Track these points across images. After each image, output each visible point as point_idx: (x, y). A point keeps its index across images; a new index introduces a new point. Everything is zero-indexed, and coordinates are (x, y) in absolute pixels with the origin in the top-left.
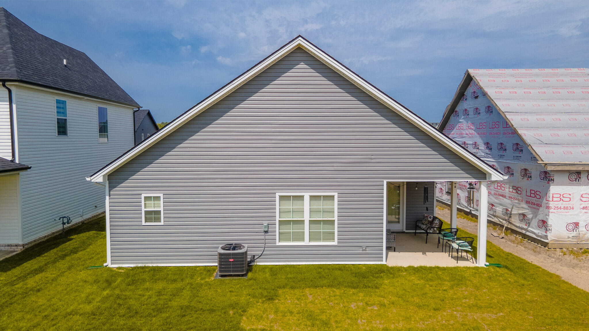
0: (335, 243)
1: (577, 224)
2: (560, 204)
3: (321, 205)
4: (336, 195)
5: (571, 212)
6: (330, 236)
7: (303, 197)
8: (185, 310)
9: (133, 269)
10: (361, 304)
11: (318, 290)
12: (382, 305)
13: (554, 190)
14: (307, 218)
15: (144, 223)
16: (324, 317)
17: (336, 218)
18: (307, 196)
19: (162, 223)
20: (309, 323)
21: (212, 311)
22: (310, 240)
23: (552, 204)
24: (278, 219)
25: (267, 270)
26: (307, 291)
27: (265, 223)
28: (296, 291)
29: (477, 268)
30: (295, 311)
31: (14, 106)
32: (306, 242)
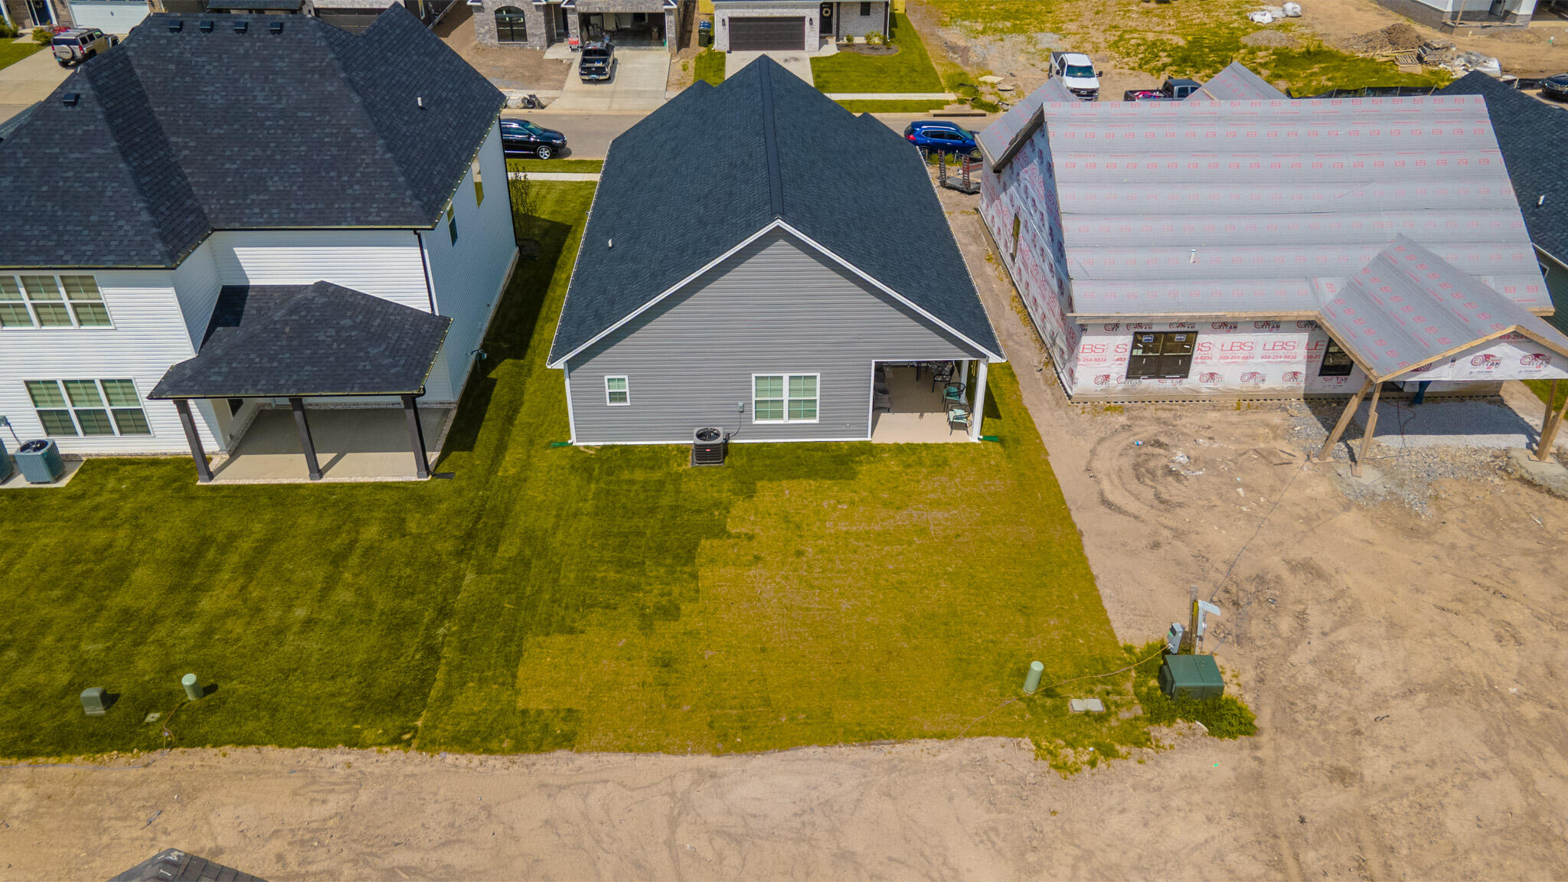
0: (816, 421)
1: (1107, 377)
2: (1091, 356)
3: (801, 385)
4: (818, 375)
5: (1102, 364)
6: (811, 414)
7: (781, 378)
8: (675, 509)
9: (604, 447)
10: (832, 502)
11: (795, 482)
12: (852, 503)
13: (1086, 340)
14: (786, 397)
15: (608, 404)
16: (797, 519)
17: (818, 398)
18: (786, 376)
19: (628, 404)
20: (784, 526)
21: (699, 511)
22: (790, 417)
23: (1081, 356)
24: (754, 399)
25: (744, 451)
26: (785, 483)
27: (741, 404)
28: (775, 484)
29: (966, 445)
30: (773, 511)
31: (426, 251)
32: (785, 420)
